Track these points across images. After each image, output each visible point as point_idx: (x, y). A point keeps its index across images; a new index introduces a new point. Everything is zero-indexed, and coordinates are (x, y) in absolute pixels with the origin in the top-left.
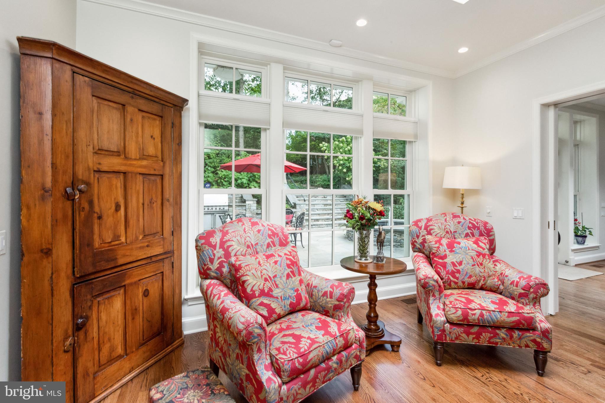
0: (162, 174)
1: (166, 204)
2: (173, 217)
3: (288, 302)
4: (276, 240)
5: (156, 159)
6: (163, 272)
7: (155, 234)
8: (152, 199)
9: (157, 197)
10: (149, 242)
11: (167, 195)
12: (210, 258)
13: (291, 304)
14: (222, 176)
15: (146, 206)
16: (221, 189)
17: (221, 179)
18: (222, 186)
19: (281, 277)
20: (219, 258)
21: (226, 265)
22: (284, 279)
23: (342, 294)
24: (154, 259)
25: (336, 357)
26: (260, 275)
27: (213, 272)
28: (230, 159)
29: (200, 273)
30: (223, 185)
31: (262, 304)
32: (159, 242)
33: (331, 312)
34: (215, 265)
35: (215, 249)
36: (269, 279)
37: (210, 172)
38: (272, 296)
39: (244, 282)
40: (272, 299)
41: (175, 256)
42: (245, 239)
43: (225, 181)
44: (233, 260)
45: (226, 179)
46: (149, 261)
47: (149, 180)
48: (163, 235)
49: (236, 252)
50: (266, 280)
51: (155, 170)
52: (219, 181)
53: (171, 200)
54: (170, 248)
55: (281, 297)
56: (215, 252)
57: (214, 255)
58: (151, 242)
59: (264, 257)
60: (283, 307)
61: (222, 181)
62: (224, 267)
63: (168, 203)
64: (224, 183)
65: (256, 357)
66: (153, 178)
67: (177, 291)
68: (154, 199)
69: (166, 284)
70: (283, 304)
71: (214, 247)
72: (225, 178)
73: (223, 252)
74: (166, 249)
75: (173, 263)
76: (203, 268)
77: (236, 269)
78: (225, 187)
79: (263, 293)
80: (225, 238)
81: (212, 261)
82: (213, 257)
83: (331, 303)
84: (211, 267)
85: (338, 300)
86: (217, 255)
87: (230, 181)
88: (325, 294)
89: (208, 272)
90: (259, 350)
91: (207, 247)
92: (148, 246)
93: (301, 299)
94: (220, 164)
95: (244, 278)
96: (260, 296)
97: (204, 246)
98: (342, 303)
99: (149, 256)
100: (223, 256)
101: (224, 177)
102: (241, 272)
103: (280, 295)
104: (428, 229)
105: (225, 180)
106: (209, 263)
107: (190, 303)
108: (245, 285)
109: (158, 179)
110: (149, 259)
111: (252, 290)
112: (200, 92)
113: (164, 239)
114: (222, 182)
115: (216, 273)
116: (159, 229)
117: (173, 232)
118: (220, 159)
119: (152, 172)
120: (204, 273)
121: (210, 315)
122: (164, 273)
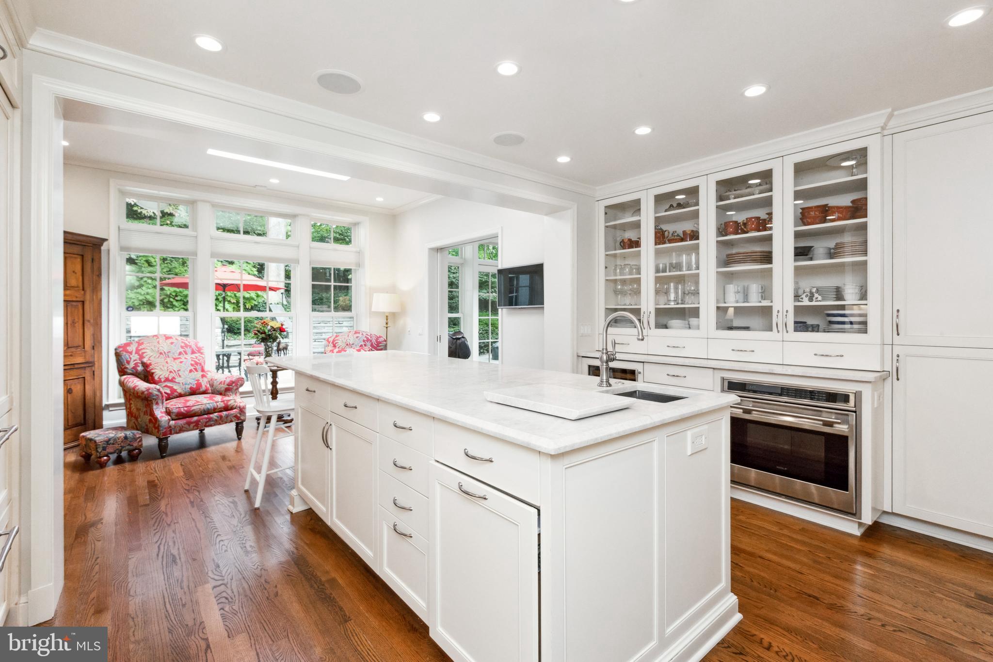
0: (82, 300)
1: (87, 324)
2: (93, 335)
3: (189, 387)
4: (189, 350)
5: (78, 288)
6: (84, 378)
7: (77, 347)
8: (74, 320)
9: (79, 319)
10: (72, 352)
11: (87, 317)
12: (127, 360)
13: (191, 388)
14: (171, 294)
15: (69, 325)
16: (171, 312)
17: (170, 297)
18: (172, 308)
19: (184, 371)
20: (134, 361)
21: (140, 365)
22: (187, 373)
23: (231, 381)
24: (76, 366)
25: (217, 413)
26: (166, 369)
27: (130, 370)
28: (186, 268)
29: (119, 371)
30: (173, 306)
31: (166, 386)
32: (81, 353)
33: (223, 393)
34: (132, 365)
35: (131, 354)
36: (173, 372)
37: (150, 286)
38: (175, 382)
39: (153, 373)
40: (175, 384)
41: (96, 365)
42: (158, 348)
43: (177, 301)
44: (145, 360)
45: (179, 298)
46: (72, 367)
47: (72, 305)
48: (84, 348)
49: (150, 357)
50: (171, 372)
51: (77, 297)
52: (166, 300)
53: (92, 321)
54: (91, 360)
55: (183, 383)
56: (131, 356)
57: (131, 358)
58: (75, 353)
59: (172, 359)
60: (184, 389)
61: (171, 300)
62: (139, 366)
63: (89, 323)
64: (175, 303)
65: (155, 407)
66: (74, 304)
67: (98, 394)
68: (76, 320)
69: (87, 387)
70: (184, 387)
71: (131, 353)
72: (176, 296)
73: (138, 357)
74: (87, 360)
75: (94, 372)
76: (121, 368)
77: (146, 366)
78: (177, 309)
79: (167, 380)
80: (141, 347)
81: (128, 362)
82: (129, 360)
83: (223, 387)
84: (128, 366)
85: (228, 385)
86: (133, 359)
87: (185, 300)
88: (221, 383)
89: (125, 370)
90: (157, 403)
91: (124, 353)
92: (71, 356)
93: (201, 386)
94: (169, 274)
95: (153, 371)
96: (164, 381)
97: (122, 352)
98: (231, 387)
99: (72, 363)
100: (138, 359)
101: (174, 294)
102: (151, 367)
103: (182, 381)
104: (335, 343)
105: (176, 298)
106: (126, 364)
107: (111, 409)
108: (154, 375)
109: (80, 305)
110: (72, 366)
111: (159, 378)
112: (120, 227)
113: (85, 352)
114: (172, 302)
115: (132, 371)
116: (81, 344)
117: (93, 347)
118: (170, 266)
119: (74, 299)
120: (122, 371)
121: (127, 399)
122: (86, 378)
